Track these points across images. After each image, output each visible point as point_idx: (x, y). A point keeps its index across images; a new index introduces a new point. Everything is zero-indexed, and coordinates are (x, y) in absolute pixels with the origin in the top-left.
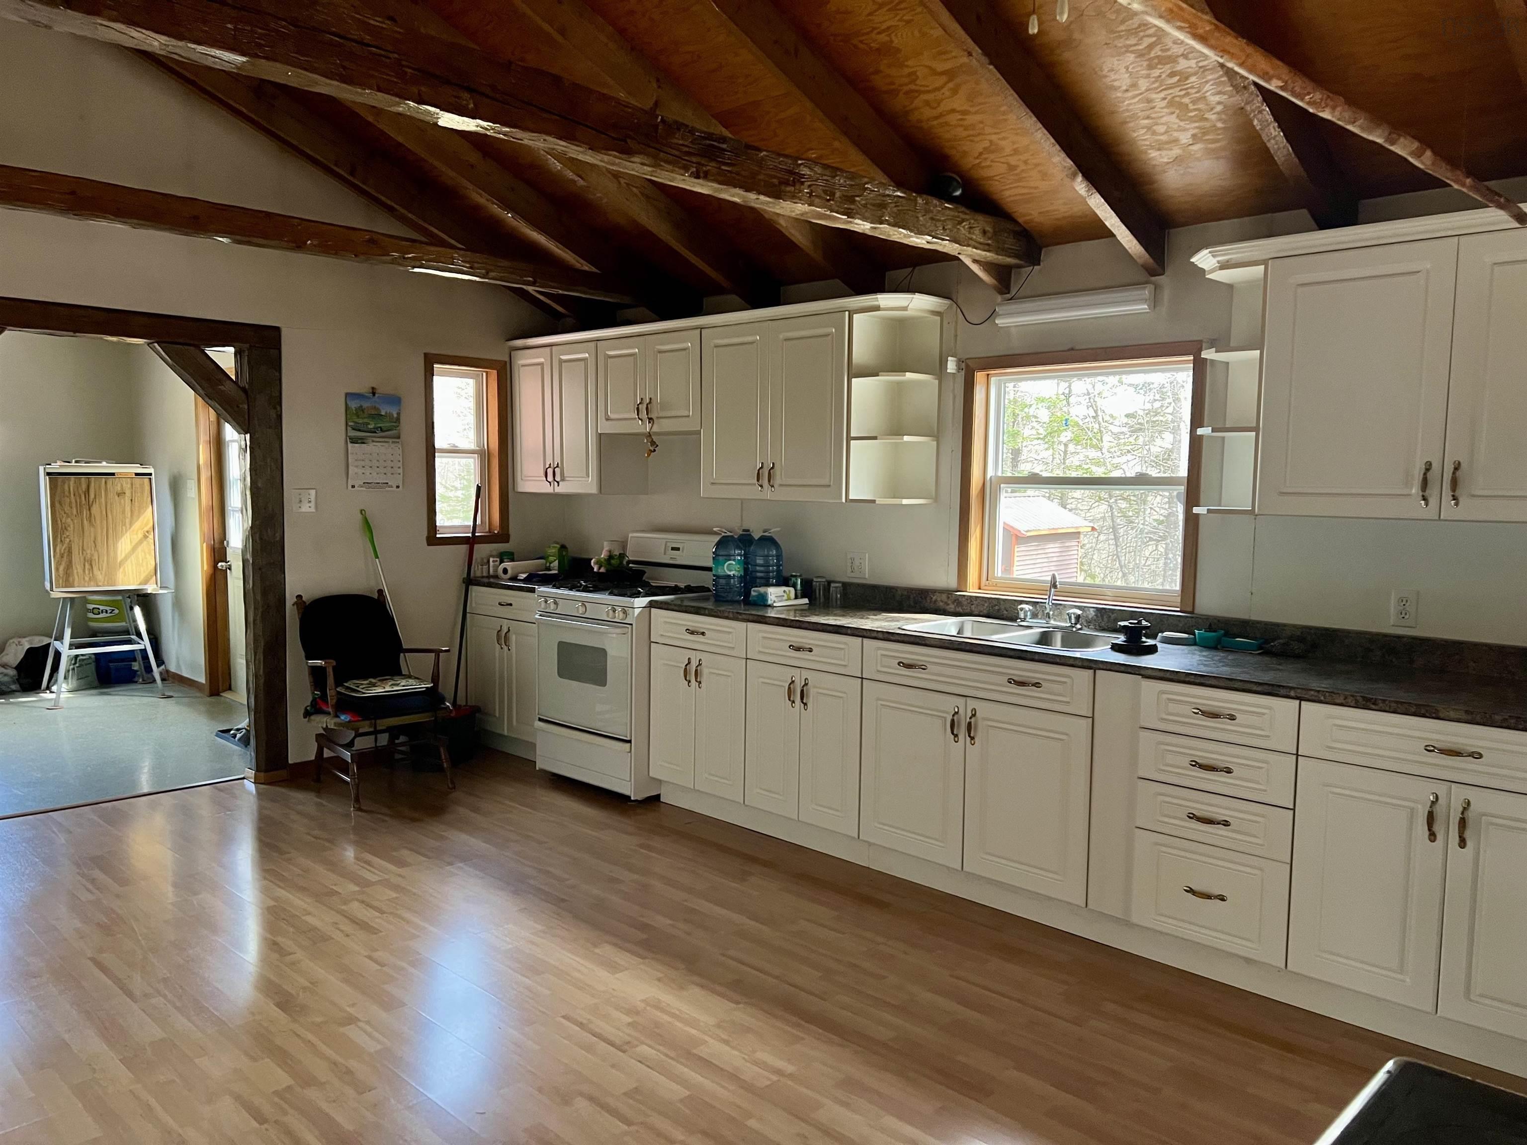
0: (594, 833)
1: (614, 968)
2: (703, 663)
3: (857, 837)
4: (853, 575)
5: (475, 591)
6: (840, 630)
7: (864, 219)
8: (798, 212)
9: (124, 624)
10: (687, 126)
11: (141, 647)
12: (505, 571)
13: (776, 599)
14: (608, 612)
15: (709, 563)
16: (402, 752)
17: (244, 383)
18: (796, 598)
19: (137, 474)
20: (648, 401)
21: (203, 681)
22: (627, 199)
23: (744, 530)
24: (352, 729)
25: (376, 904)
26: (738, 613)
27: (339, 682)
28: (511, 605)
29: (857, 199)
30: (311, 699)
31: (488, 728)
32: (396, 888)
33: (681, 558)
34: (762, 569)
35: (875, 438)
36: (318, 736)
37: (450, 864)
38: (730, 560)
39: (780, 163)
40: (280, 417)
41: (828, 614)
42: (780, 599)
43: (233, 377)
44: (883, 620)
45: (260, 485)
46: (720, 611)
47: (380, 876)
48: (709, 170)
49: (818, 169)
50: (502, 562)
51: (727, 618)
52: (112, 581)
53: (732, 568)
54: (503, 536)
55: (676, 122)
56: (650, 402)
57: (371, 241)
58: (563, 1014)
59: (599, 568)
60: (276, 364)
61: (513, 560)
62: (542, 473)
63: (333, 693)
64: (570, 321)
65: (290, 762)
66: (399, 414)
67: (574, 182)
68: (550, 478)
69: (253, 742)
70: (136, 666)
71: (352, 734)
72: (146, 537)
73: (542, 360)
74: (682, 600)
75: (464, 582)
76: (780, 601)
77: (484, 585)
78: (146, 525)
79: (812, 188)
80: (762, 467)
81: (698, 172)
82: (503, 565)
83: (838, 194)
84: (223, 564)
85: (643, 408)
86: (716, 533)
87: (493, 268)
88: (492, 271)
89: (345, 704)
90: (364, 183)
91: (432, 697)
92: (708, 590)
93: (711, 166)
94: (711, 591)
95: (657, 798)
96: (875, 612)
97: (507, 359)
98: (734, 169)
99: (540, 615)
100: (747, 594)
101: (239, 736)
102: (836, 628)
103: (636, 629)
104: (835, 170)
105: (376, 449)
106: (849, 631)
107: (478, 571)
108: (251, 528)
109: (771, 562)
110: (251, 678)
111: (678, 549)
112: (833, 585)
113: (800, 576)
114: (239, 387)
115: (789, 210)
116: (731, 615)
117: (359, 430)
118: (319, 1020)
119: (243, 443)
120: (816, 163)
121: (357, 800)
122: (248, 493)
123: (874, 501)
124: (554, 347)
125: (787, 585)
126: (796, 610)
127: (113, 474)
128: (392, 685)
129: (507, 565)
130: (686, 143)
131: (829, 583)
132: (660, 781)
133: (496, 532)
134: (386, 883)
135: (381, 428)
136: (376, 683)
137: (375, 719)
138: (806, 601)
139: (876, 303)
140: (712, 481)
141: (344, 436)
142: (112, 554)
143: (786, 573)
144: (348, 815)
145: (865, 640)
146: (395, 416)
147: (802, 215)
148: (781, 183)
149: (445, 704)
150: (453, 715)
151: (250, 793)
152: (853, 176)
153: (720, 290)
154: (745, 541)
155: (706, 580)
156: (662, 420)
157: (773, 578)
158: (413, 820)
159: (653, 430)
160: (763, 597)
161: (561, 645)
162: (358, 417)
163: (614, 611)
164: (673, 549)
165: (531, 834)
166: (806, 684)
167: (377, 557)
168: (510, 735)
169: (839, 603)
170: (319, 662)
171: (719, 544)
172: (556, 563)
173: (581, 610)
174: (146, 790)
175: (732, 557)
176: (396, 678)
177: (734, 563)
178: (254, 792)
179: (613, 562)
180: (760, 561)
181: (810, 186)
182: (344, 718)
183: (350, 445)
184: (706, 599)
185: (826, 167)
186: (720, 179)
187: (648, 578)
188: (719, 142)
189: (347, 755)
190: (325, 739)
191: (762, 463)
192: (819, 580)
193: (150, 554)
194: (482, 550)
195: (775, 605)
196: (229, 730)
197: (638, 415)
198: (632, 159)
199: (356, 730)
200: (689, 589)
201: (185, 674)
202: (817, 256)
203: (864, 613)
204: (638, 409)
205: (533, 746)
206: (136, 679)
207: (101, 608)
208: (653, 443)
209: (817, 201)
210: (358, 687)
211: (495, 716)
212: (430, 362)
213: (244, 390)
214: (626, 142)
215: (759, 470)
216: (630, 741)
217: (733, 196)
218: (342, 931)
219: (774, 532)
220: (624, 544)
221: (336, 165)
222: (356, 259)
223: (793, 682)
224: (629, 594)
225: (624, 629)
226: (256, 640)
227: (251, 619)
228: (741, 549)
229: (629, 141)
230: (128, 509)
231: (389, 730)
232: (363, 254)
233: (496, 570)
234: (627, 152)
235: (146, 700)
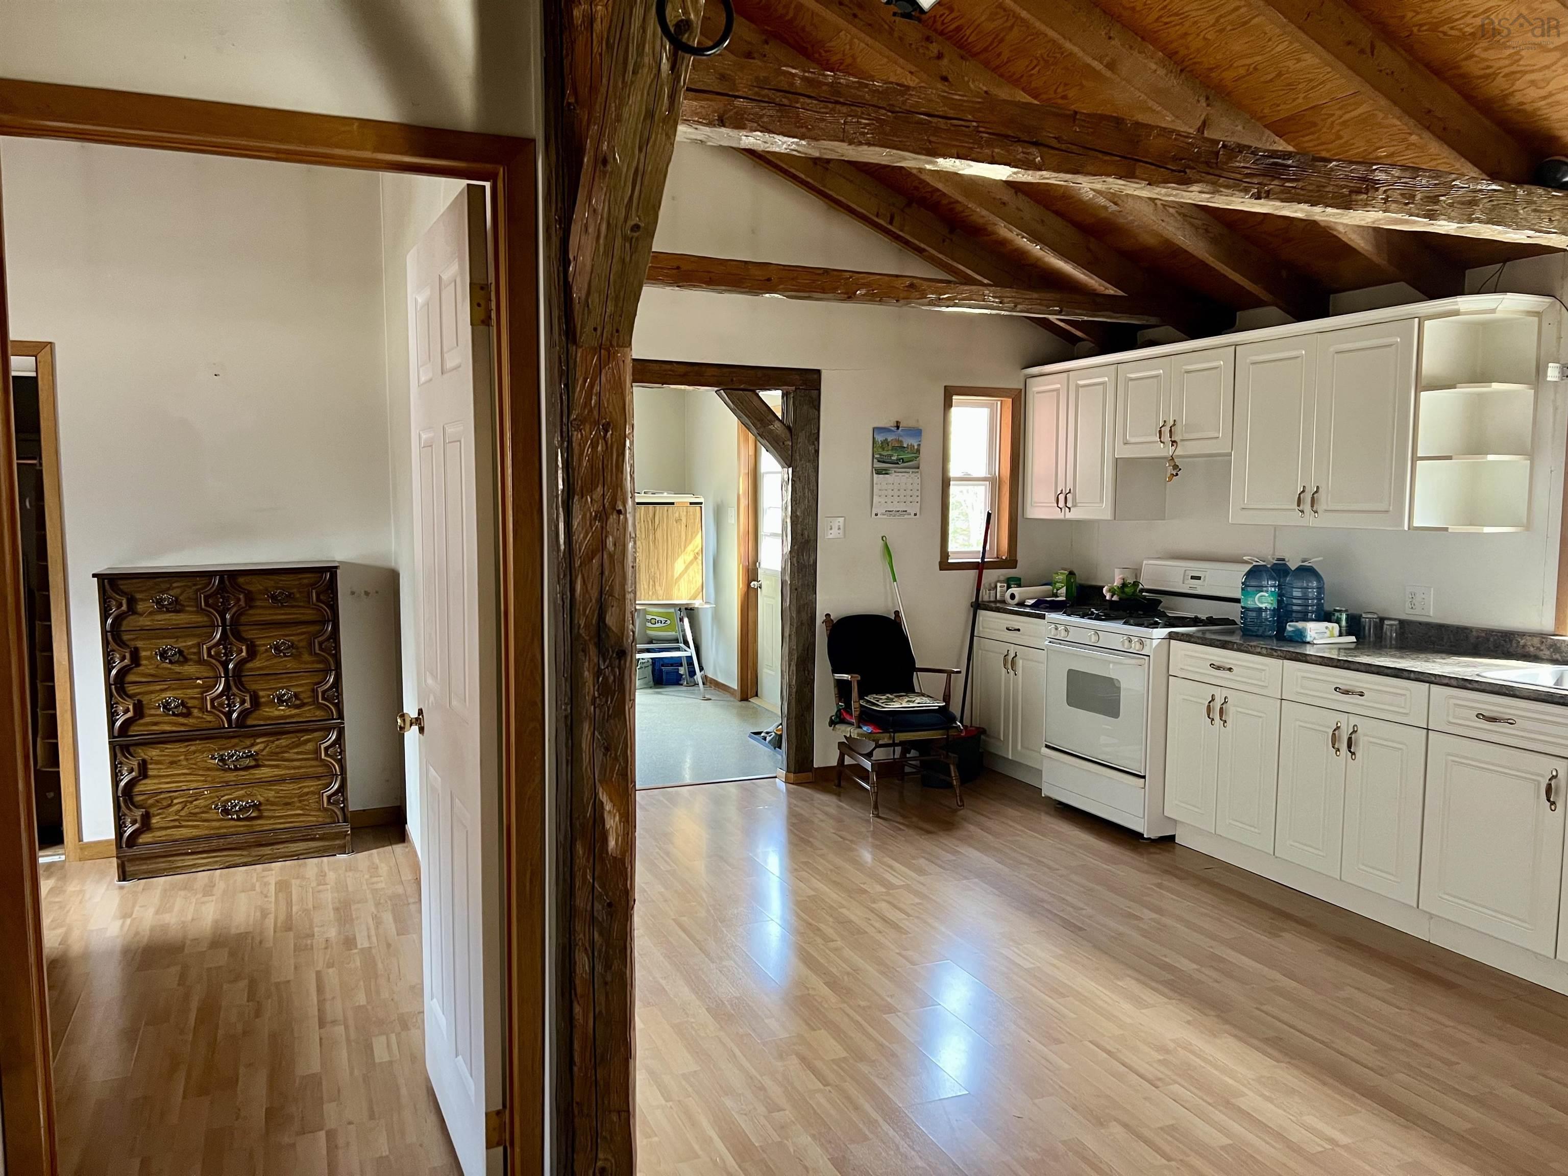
0: (1105, 866)
1: (1139, 1003)
2: (1229, 700)
3: (1415, 906)
4: (1411, 612)
5: (983, 615)
6: (1400, 674)
7: (1450, 219)
8: (1370, 220)
9: (674, 633)
10: (1250, 147)
11: (688, 654)
12: (1013, 596)
13: (1316, 636)
14: (1123, 642)
15: (1237, 594)
16: (911, 766)
17: (790, 421)
18: (1341, 635)
19: (691, 503)
20: (1172, 423)
21: (736, 688)
22: (1163, 221)
23: (1278, 560)
24: (873, 740)
25: (901, 905)
26: (1272, 649)
27: (861, 697)
28: (1019, 630)
29: (1442, 198)
30: (836, 710)
31: (993, 751)
32: (916, 893)
33: (1200, 588)
34: (1299, 602)
35: (1449, 458)
36: (841, 744)
37: (966, 878)
38: (1262, 591)
39: (1351, 171)
40: (817, 452)
41: (1381, 655)
42: (1321, 636)
43: (779, 415)
44: (1455, 664)
45: (798, 514)
46: (1251, 646)
47: (904, 882)
48: (1271, 189)
49: (1396, 172)
50: (1008, 587)
51: (1259, 654)
52: (668, 593)
53: (1265, 600)
54: (1010, 562)
55: (1239, 145)
56: (1174, 425)
57: (912, 286)
58: (1091, 1039)
59: (1112, 596)
60: (816, 404)
61: (1019, 586)
62: (1053, 500)
63: (857, 705)
64: (1088, 345)
65: (815, 766)
66: (919, 445)
67: (1106, 208)
68: (1061, 504)
69: (784, 744)
70: (682, 670)
71: (873, 745)
72: (696, 558)
73: (1059, 386)
74: (1204, 632)
75: (972, 606)
76: (1321, 638)
77: (992, 610)
78: (697, 547)
79: (1389, 193)
80: (1303, 491)
81: (1259, 192)
82: (1010, 591)
83: (1418, 197)
84: (756, 583)
85: (1166, 430)
86: (1246, 562)
87: (1021, 300)
88: (1020, 304)
89: (868, 716)
90: (901, 231)
91: (943, 716)
92: (1234, 623)
93: (1274, 185)
94: (1237, 624)
95: (1172, 838)
96: (1444, 655)
97: (1022, 386)
98: (1300, 184)
99: (1050, 642)
100: (1281, 629)
101: (768, 739)
102: (1396, 671)
103: (1154, 661)
104: (1415, 171)
105: (898, 479)
106: (1412, 675)
107: (985, 596)
108: (790, 552)
109: (1310, 595)
110: (785, 687)
111: (1199, 578)
112: (1386, 622)
113: (1346, 611)
114: (785, 425)
115: (1358, 219)
116: (1264, 651)
117: (884, 462)
118: (863, 1004)
119: (786, 476)
120: (1393, 165)
121: (876, 807)
122: (789, 521)
123: (1446, 529)
124: (1071, 373)
125: (1330, 621)
126: (1340, 649)
127: (673, 504)
128: (908, 701)
129: (1014, 590)
130: (1248, 165)
131: (1382, 620)
132: (1175, 821)
133: (1004, 558)
134: (907, 888)
135: (902, 459)
136: (893, 699)
137: (894, 732)
138: (1353, 639)
139: (1456, 307)
140: (1243, 507)
141: (870, 468)
142: (670, 573)
143: (1327, 607)
144: (868, 821)
145: (1432, 685)
146: (916, 447)
147: (1373, 222)
148: (1351, 192)
149: (956, 724)
150: (963, 734)
151: (779, 790)
152: (1436, 174)
153: (1259, 303)
154: (1279, 570)
155: (1233, 612)
156: (1186, 443)
157: (1312, 612)
158: (929, 832)
159: (1177, 453)
160: (1301, 634)
161: (1071, 674)
162: (883, 449)
163: (1130, 641)
164: (1193, 578)
165: (1042, 859)
166: (1354, 732)
167: (895, 580)
168: (1014, 759)
169: (1393, 642)
170: (846, 676)
171: (1250, 574)
172: (1064, 590)
173: (1094, 638)
174: (688, 781)
175: (1265, 589)
176: (911, 695)
177: (1267, 595)
178: (785, 791)
179: (1127, 590)
180: (1297, 593)
181: (1385, 191)
182: (866, 729)
183: (875, 476)
184: (1231, 633)
185: (1405, 168)
186: (1283, 196)
187: (1162, 608)
188: (1284, 159)
189: (868, 765)
190: (846, 747)
191: (1304, 487)
192: (1369, 616)
193: (698, 572)
194: (990, 576)
195: (1315, 642)
196: (760, 733)
197: (1160, 438)
198: (1190, 189)
199: (876, 741)
200: (1211, 621)
201: (721, 680)
202: (1380, 260)
203: (1430, 656)
204: (1160, 432)
205: (1039, 772)
206: (681, 682)
207: (658, 619)
208: (1176, 467)
209: (1393, 206)
210: (878, 701)
211: (1000, 739)
212: (949, 393)
213: (789, 428)
214: (1186, 173)
215: (1300, 494)
216: (1144, 777)
217: (1296, 212)
218: (874, 927)
219: (1314, 562)
220: (1137, 572)
221: (877, 216)
222: (897, 304)
223: (1338, 728)
224: (1146, 624)
225: (1141, 660)
226: (790, 653)
227: (787, 634)
228: (1275, 580)
229: (1188, 171)
230: (683, 534)
231: (901, 744)
232: (903, 299)
233: (1003, 595)
234: (1185, 182)
235: (690, 701)
